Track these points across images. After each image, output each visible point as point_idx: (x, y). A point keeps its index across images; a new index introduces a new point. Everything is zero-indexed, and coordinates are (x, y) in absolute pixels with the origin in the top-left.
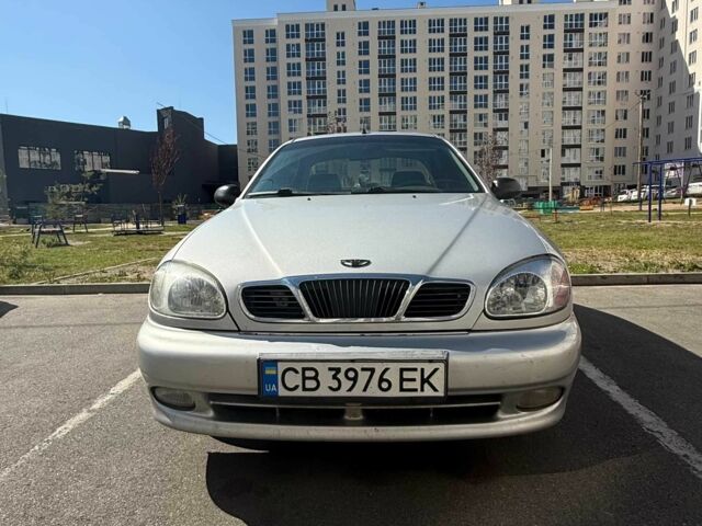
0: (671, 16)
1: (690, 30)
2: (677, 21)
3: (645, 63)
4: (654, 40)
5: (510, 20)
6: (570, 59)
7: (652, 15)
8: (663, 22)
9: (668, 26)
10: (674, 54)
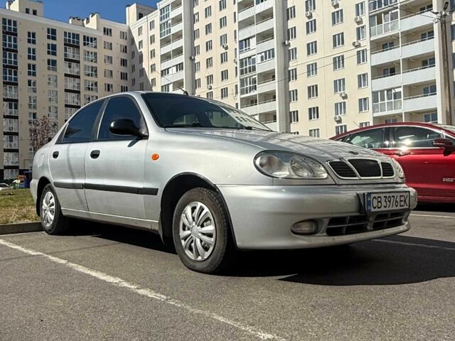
0: (139, 51)
1: (151, 63)
2: (142, 55)
3: (123, 81)
4: (128, 65)
5: (18, 23)
6: (70, 67)
7: (126, 47)
8: (133, 53)
9: (137, 57)
10: (142, 78)
